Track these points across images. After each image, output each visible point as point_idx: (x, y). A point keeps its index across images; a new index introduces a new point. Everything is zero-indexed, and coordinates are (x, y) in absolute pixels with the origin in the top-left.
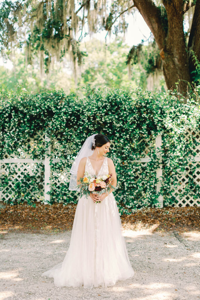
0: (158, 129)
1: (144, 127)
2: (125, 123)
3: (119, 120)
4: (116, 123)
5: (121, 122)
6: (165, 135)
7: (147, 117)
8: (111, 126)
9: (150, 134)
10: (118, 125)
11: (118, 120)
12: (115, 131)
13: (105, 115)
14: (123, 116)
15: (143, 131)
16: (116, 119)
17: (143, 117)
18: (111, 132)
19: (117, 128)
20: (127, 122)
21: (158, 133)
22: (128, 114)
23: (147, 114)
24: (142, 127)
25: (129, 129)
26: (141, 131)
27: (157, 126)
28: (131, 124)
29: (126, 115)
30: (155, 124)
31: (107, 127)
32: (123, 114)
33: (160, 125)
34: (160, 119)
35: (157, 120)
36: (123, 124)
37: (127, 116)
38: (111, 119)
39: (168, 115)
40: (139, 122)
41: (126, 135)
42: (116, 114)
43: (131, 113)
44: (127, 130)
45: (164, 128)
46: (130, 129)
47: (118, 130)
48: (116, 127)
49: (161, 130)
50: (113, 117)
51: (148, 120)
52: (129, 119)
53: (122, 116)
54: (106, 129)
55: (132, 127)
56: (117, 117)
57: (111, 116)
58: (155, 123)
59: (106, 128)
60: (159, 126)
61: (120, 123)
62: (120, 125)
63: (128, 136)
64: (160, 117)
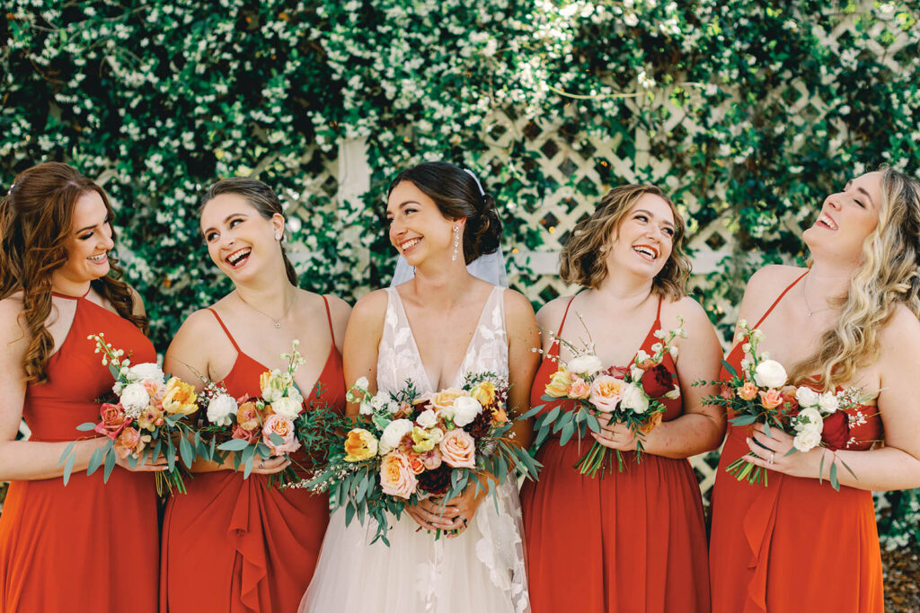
0: (348, 105)
1: (276, 91)
2: (172, 66)
3: (140, 52)
4: (125, 65)
5: (152, 62)
6: (386, 136)
7: (294, 41)
8: (99, 82)
9: (304, 128)
10: (134, 78)
11: (133, 51)
12: (122, 112)
13: (63, 21)
14: (161, 31)
15: (267, 112)
16: (120, 43)
17: (269, 36)
18: (99, 115)
19: (129, 94)
20: (184, 60)
21: (349, 127)
22: (188, 19)
23: (293, 22)
24: (266, 93)
25: (193, 99)
26: (257, 115)
27: (344, 91)
28: (206, 76)
29: (175, 25)
30: (335, 77)
31: (73, 84)
32: (163, 17)
33: (355, 82)
34: (354, 49)
35: (344, 59)
36: (162, 72)
37: (184, 30)
38: (98, 46)
39: (402, 33)
40: (248, 66)
41: (176, 135)
42: (125, 17)
43: (208, 14)
44: (186, 105)
45: (381, 102)
46: (199, 99)
47: (134, 104)
48: (124, 88)
49: (363, 114)
50: (104, 31)
51: (295, 53)
52: (194, 48)
53: (157, 30)
54: (68, 99)
55: (207, 92)
56: (123, 32)
57: (96, 26)
58: (334, 71)
59: (71, 92)
60: (350, 88)
61: (145, 68)
62: (142, 78)
63: (188, 136)
64: (360, 39)
